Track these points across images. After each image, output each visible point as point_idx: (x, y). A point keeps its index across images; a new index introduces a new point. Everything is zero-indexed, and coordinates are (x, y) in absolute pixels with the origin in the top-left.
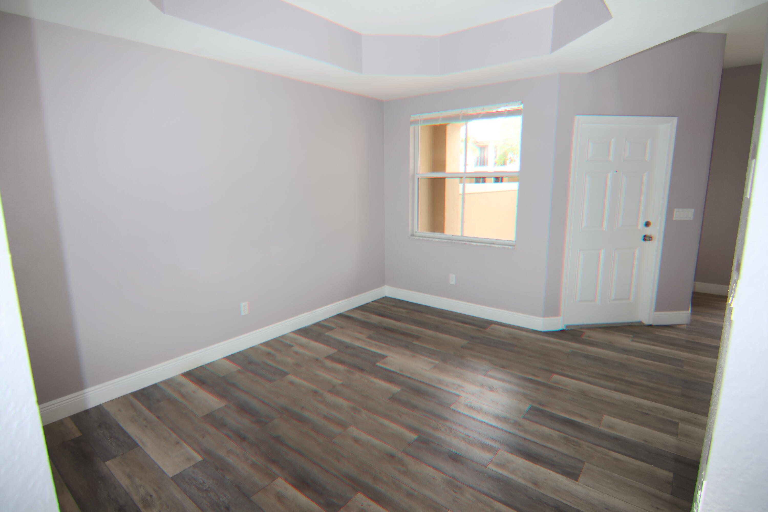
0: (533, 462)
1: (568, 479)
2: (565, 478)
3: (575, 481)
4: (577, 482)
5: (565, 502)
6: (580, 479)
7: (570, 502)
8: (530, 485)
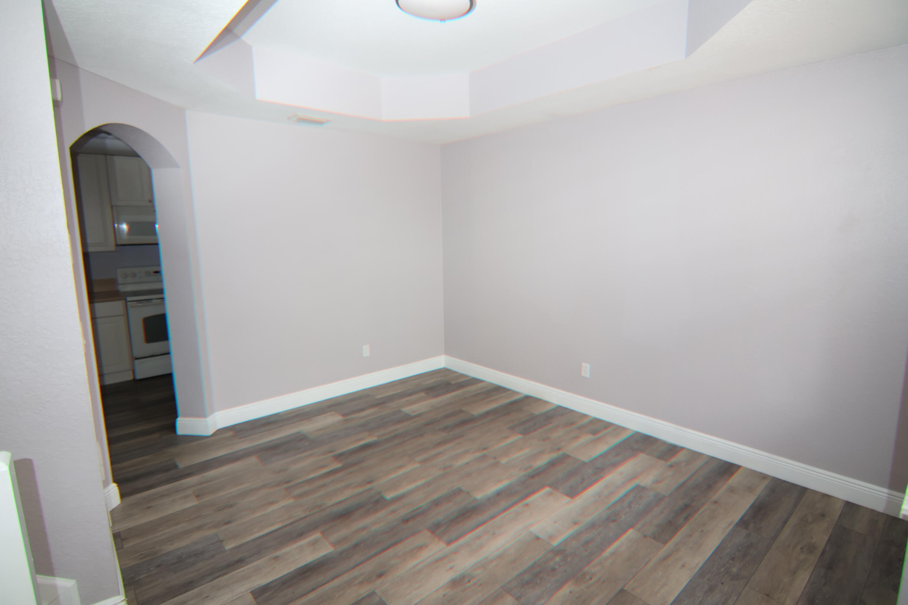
0: (299, 568)
1: (259, 586)
2: (263, 584)
3: (253, 590)
4: (250, 591)
5: (242, 569)
6: (250, 596)
7: (238, 573)
8: (278, 553)
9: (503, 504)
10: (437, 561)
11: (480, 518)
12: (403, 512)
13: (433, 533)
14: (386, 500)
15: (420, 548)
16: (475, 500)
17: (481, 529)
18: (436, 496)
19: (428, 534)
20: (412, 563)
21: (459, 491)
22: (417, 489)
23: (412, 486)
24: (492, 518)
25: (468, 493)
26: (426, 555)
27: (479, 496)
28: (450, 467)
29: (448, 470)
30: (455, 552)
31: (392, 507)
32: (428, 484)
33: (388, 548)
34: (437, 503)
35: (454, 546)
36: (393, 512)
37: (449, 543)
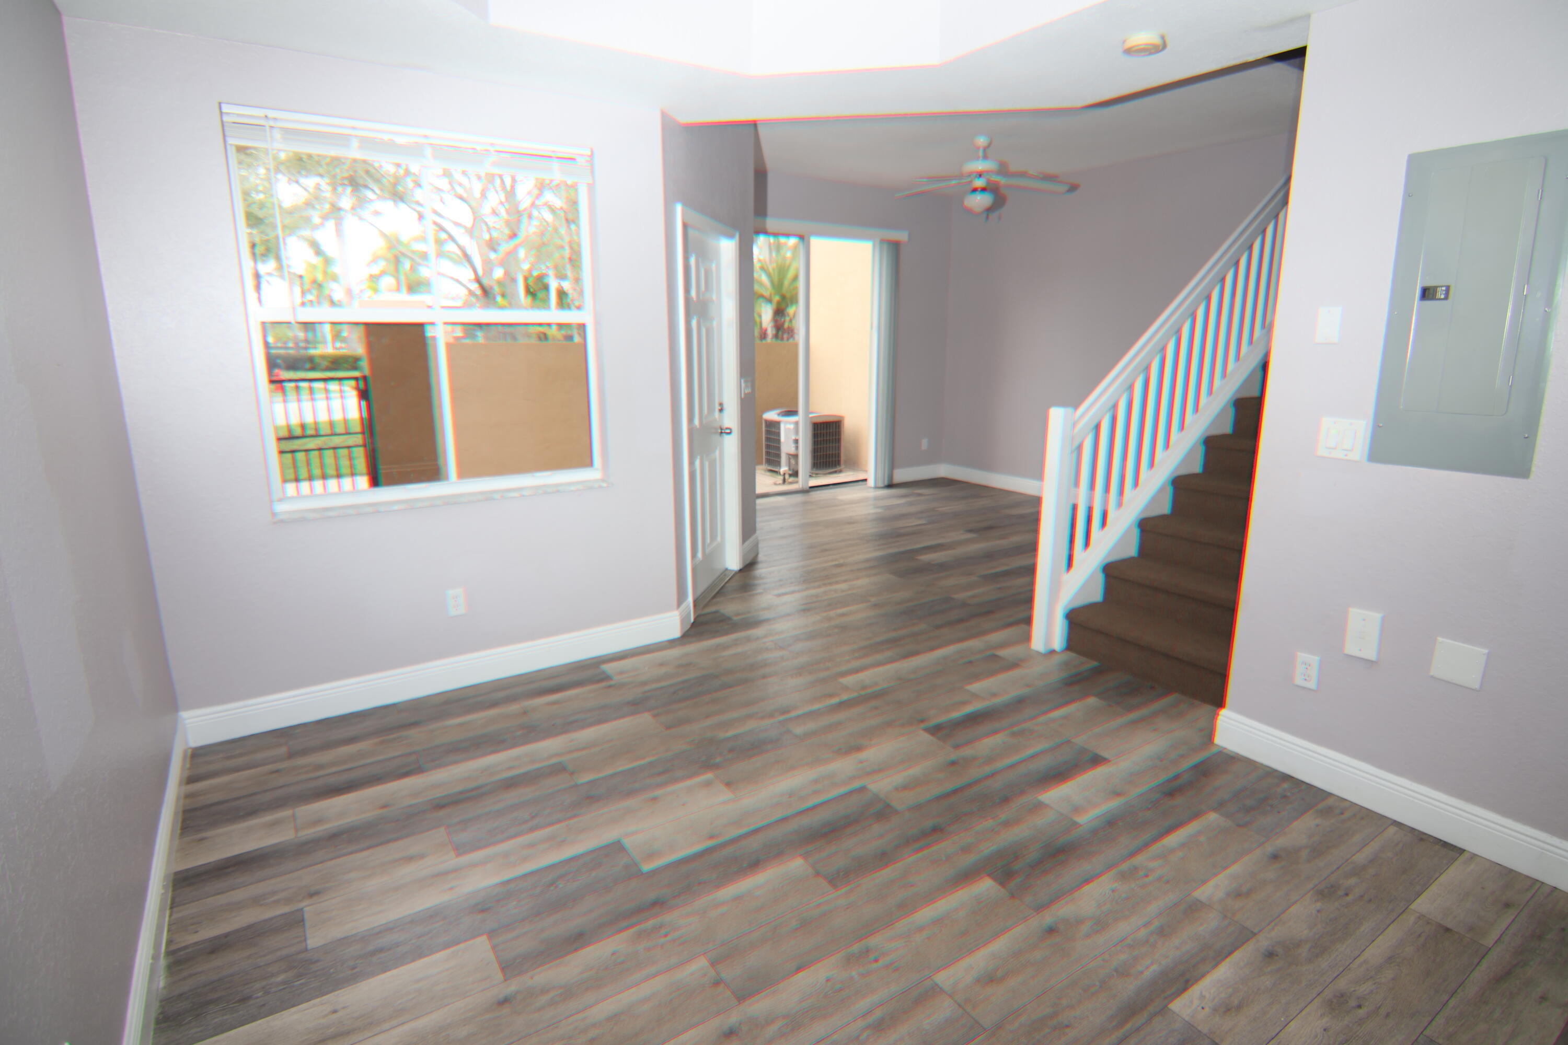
9: (754, 843)
10: (880, 771)
11: (805, 821)
12: (946, 846)
13: (888, 806)
14: (989, 875)
15: (905, 787)
16: (805, 856)
17: (810, 804)
18: (886, 874)
19: (895, 804)
20: (915, 771)
21: (835, 880)
22: (930, 897)
23: (943, 905)
24: (784, 820)
25: (818, 875)
26: (898, 778)
27: (796, 865)
28: (850, 960)
29: (855, 948)
30: (853, 778)
31: (969, 860)
32: (907, 907)
33: (955, 792)
34: (884, 858)
35: (856, 785)
36: (966, 850)
37: (863, 789)
